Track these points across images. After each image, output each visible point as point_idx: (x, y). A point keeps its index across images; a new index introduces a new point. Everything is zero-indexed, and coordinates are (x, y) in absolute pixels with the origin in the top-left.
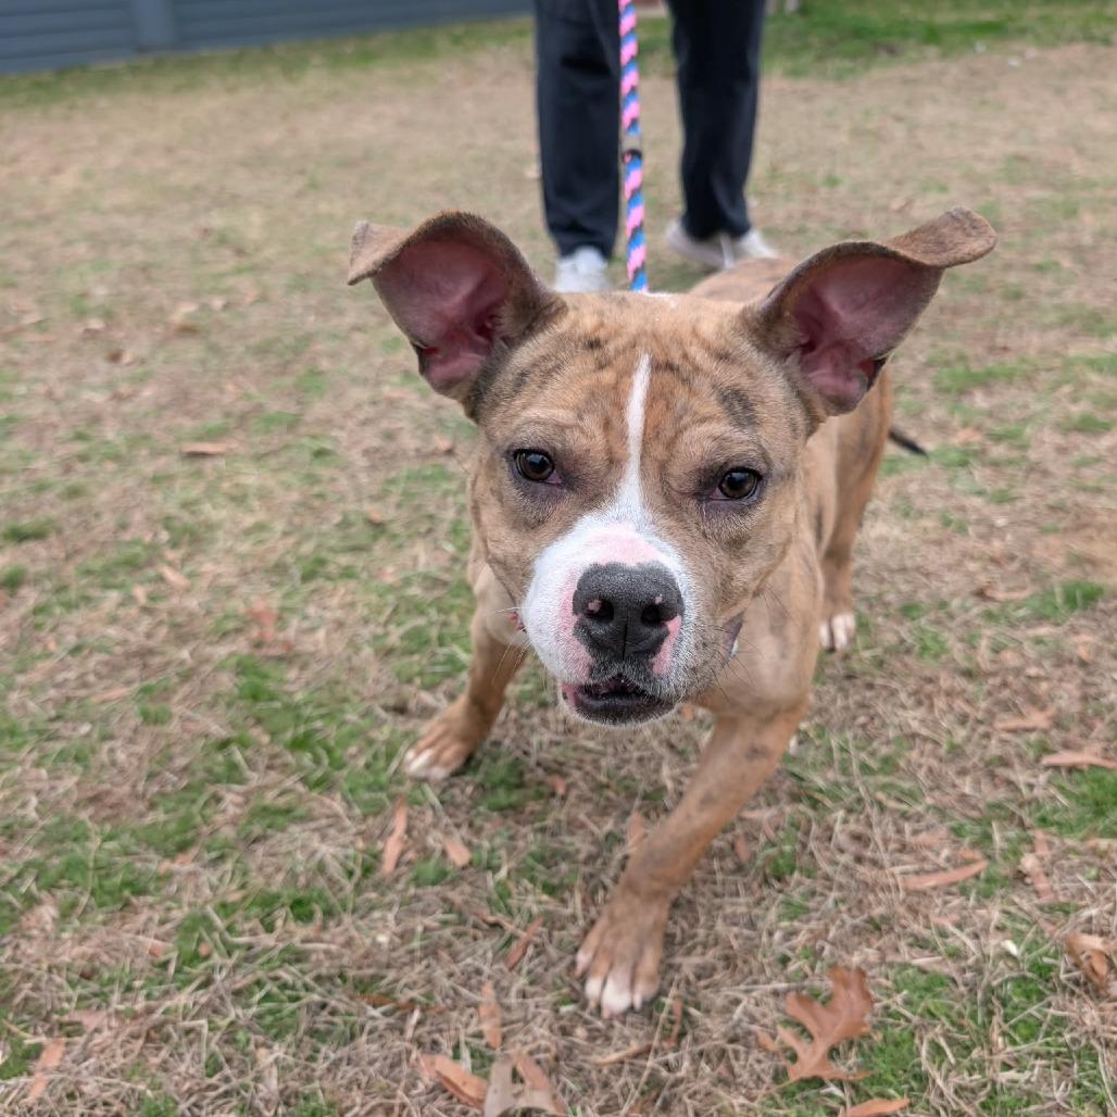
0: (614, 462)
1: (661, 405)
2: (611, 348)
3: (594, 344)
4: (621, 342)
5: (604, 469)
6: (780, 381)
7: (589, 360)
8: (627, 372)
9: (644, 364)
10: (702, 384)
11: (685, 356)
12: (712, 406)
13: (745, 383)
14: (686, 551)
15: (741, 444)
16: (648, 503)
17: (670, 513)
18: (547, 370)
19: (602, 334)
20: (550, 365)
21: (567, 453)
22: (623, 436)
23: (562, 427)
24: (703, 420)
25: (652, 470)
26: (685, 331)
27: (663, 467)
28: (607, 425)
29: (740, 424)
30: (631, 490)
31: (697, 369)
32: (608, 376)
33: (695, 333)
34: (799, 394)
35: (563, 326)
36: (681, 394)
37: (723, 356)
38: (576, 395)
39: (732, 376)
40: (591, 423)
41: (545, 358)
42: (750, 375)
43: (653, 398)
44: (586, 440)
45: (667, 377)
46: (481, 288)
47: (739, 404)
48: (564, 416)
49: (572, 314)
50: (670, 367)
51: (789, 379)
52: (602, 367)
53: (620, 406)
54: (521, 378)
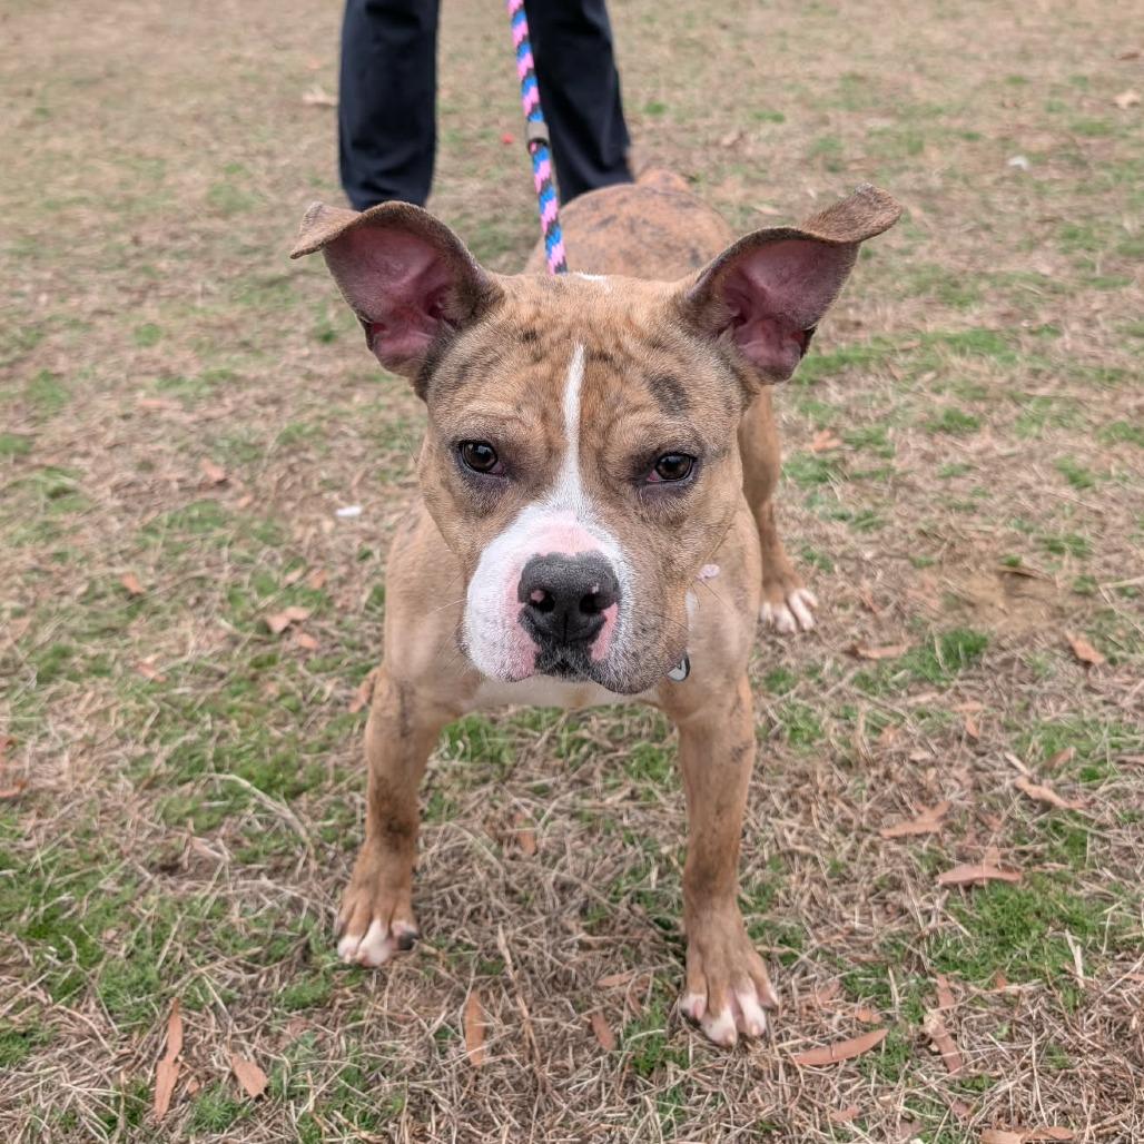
0: (553, 451)
1: (595, 397)
2: (545, 341)
3: (530, 336)
4: (555, 334)
5: (544, 459)
6: (714, 361)
7: (526, 351)
8: (563, 363)
9: (579, 353)
10: (635, 375)
11: (618, 346)
12: (643, 395)
13: (677, 369)
15: (674, 430)
17: (609, 500)
18: (485, 363)
19: (538, 325)
20: (490, 356)
21: (509, 445)
22: (561, 426)
23: (503, 420)
24: (638, 409)
25: (591, 456)
26: (619, 319)
27: (600, 455)
28: (545, 417)
29: (671, 410)
30: (570, 478)
31: (629, 358)
32: (543, 369)
33: (628, 320)
34: (734, 370)
35: (498, 317)
36: (614, 383)
37: (656, 344)
38: (514, 388)
39: (664, 364)
40: (530, 416)
41: (484, 350)
42: (682, 361)
43: (587, 389)
44: (527, 430)
45: (602, 367)
47: (671, 392)
48: (505, 409)
49: (509, 304)
50: (604, 357)
51: (723, 357)
52: (537, 359)
53: (556, 397)
54: (463, 370)
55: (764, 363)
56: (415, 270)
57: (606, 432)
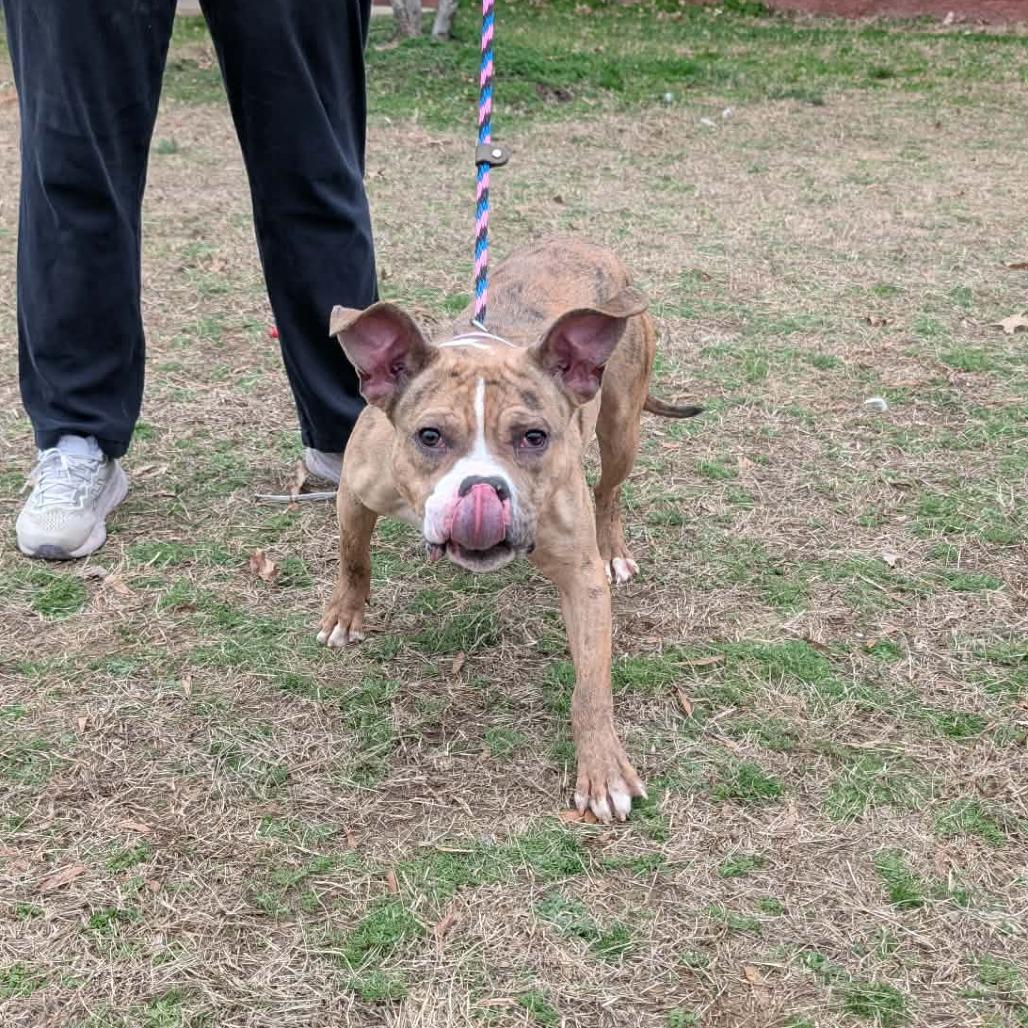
0: (471, 431)
1: (491, 400)
2: (463, 376)
3: (454, 374)
4: (468, 372)
5: (466, 435)
6: (552, 386)
7: (453, 381)
8: (474, 386)
9: (481, 381)
10: (512, 390)
11: (502, 377)
12: (517, 399)
13: (533, 388)
14: (510, 473)
15: (533, 418)
16: (490, 451)
17: (500, 454)
18: (432, 389)
19: (458, 369)
20: (433, 387)
21: (448, 427)
22: (474, 416)
23: (444, 415)
24: (513, 405)
25: (490, 433)
26: (501, 365)
27: (495, 431)
28: (466, 411)
29: (532, 409)
30: (480, 444)
31: (509, 382)
32: (464, 389)
33: (506, 365)
34: (563, 393)
35: (437, 365)
36: (501, 395)
37: (521, 375)
38: (449, 399)
39: (527, 385)
40: (459, 412)
41: (430, 383)
42: (536, 384)
43: (486, 400)
44: (458, 419)
45: (494, 387)
46: (395, 344)
47: (530, 398)
48: (445, 410)
49: (442, 359)
50: (494, 382)
51: (558, 386)
52: (460, 383)
53: (471, 402)
54: (419, 396)
55: (580, 390)
56: (388, 344)
57: (497, 420)
